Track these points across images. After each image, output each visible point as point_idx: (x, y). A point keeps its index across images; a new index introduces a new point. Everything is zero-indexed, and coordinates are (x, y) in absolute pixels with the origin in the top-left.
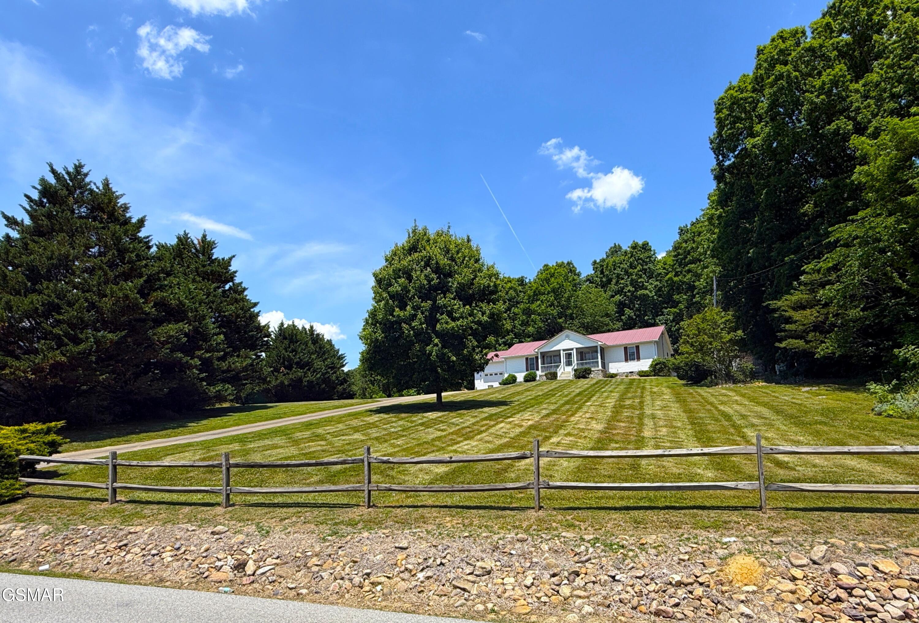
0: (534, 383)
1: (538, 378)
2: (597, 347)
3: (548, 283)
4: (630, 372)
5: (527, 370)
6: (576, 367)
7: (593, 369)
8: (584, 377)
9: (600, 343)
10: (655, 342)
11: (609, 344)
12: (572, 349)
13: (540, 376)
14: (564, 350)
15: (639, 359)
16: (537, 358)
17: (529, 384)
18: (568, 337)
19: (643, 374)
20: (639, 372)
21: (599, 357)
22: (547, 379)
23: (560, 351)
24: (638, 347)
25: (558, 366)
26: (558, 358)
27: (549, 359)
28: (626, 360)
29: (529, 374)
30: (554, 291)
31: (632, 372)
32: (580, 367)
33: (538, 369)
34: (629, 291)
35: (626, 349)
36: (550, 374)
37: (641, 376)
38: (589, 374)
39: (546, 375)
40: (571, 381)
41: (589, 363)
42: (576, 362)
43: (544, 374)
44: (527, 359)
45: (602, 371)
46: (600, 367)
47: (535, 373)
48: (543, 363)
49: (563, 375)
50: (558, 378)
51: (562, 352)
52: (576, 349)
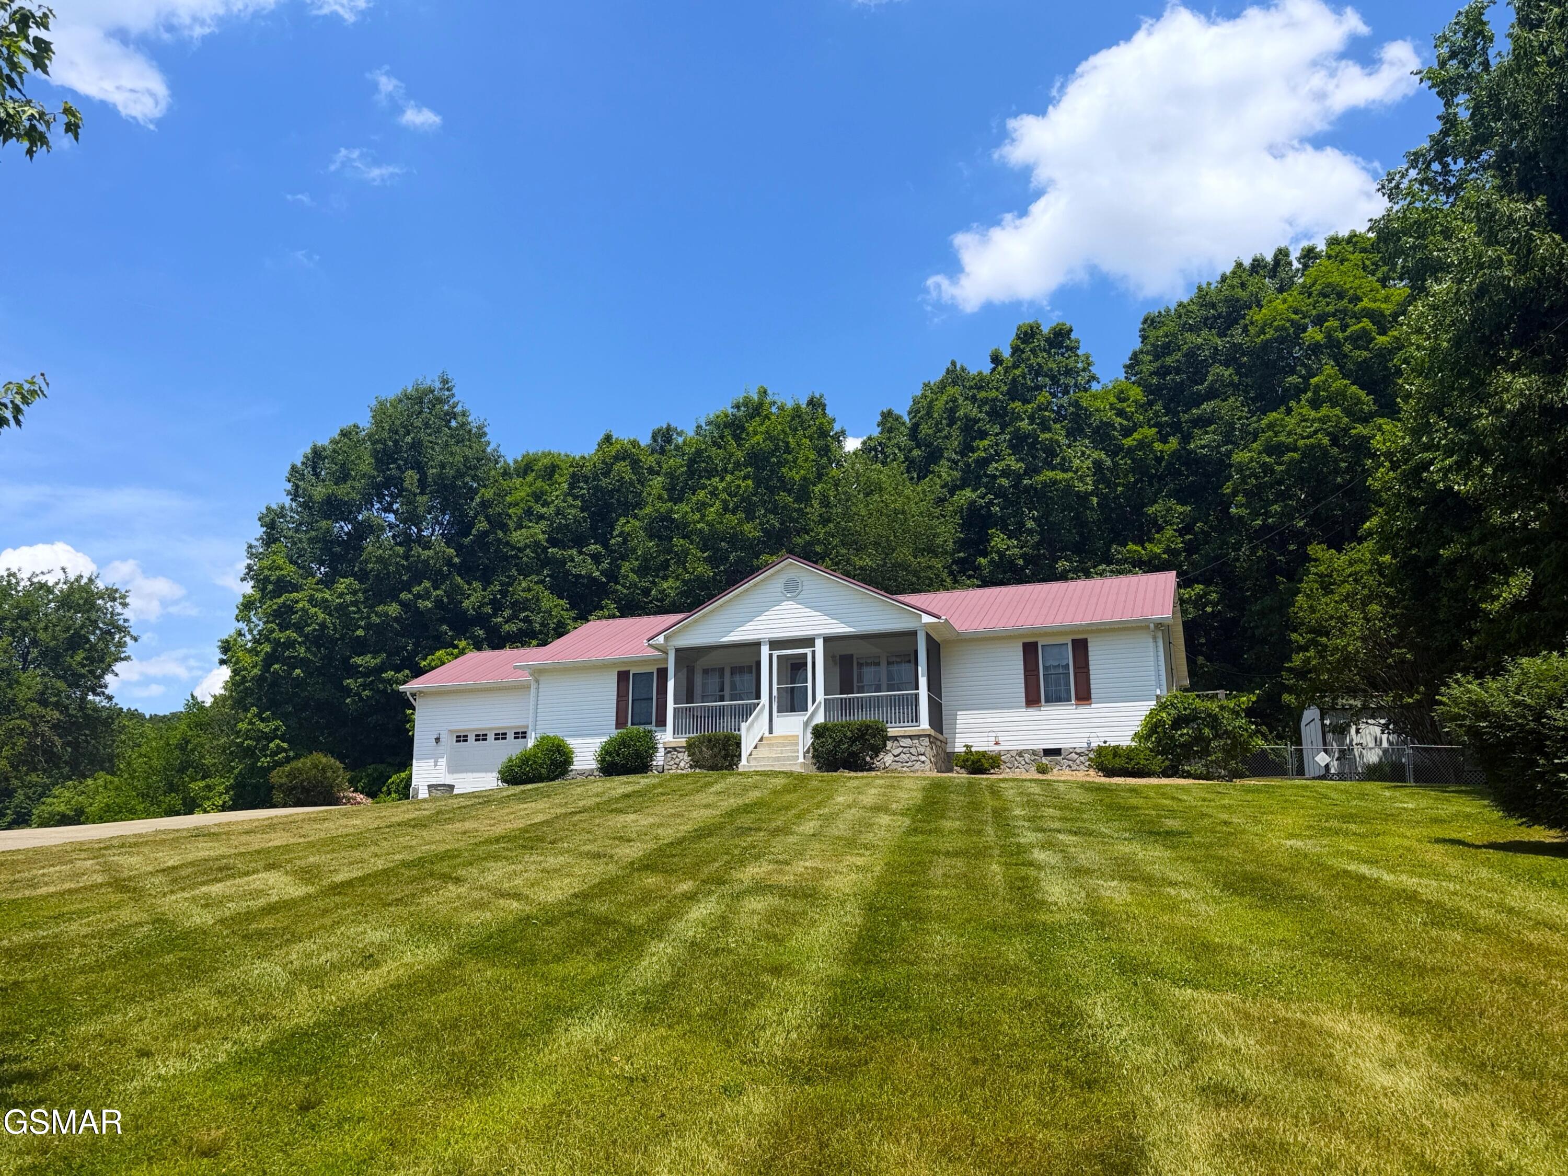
0: (640, 782)
1: (659, 759)
2: (914, 634)
3: (737, 438)
4: (1048, 752)
5: (620, 724)
6: (820, 719)
7: (892, 731)
8: (855, 763)
9: (926, 619)
10: (1159, 625)
11: (963, 625)
12: (809, 642)
13: (670, 750)
14: (775, 644)
15: (1084, 696)
16: (663, 674)
17: (620, 785)
18: (792, 589)
19: (1118, 763)
20: (1100, 751)
21: (923, 682)
22: (696, 764)
23: (757, 645)
24: (1081, 647)
25: (746, 712)
26: (748, 678)
27: (713, 681)
28: (1032, 700)
29: (623, 742)
30: (756, 459)
31: (1057, 752)
32: (838, 719)
33: (662, 723)
34: (1005, 473)
35: (1030, 650)
36: (711, 742)
37: (1110, 772)
38: (877, 750)
39: (690, 747)
40: (796, 781)
41: (876, 703)
42: (820, 696)
43: (682, 741)
44: (623, 677)
45: (933, 740)
46: (924, 724)
47: (649, 735)
48: (687, 694)
49: (763, 752)
50: (744, 764)
51: (765, 651)
52: (828, 640)
